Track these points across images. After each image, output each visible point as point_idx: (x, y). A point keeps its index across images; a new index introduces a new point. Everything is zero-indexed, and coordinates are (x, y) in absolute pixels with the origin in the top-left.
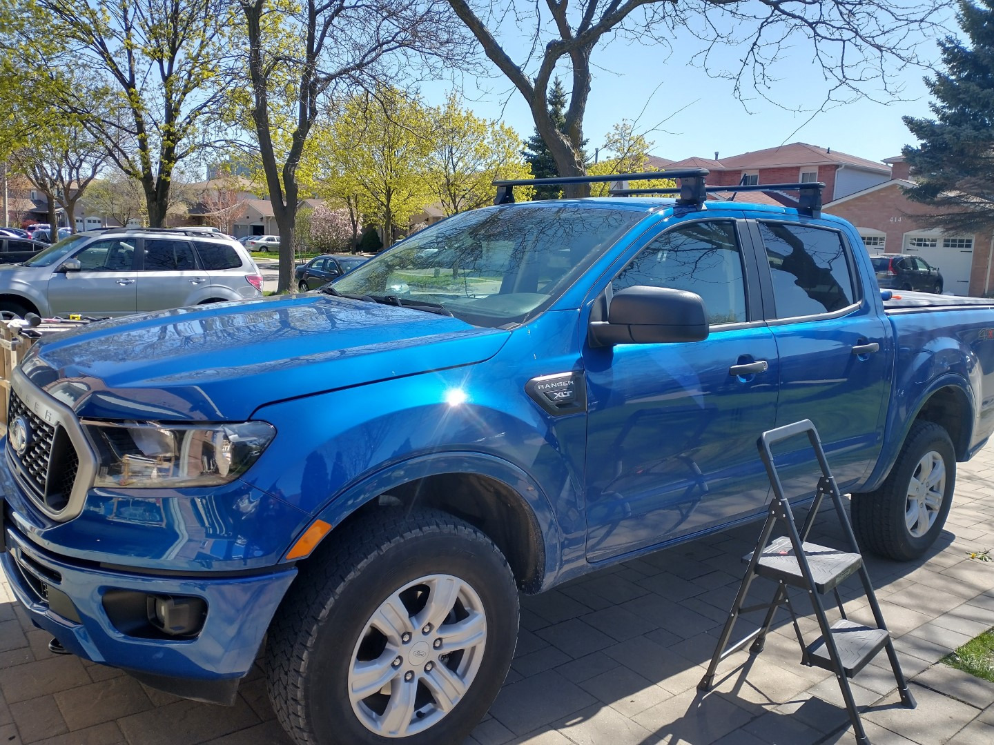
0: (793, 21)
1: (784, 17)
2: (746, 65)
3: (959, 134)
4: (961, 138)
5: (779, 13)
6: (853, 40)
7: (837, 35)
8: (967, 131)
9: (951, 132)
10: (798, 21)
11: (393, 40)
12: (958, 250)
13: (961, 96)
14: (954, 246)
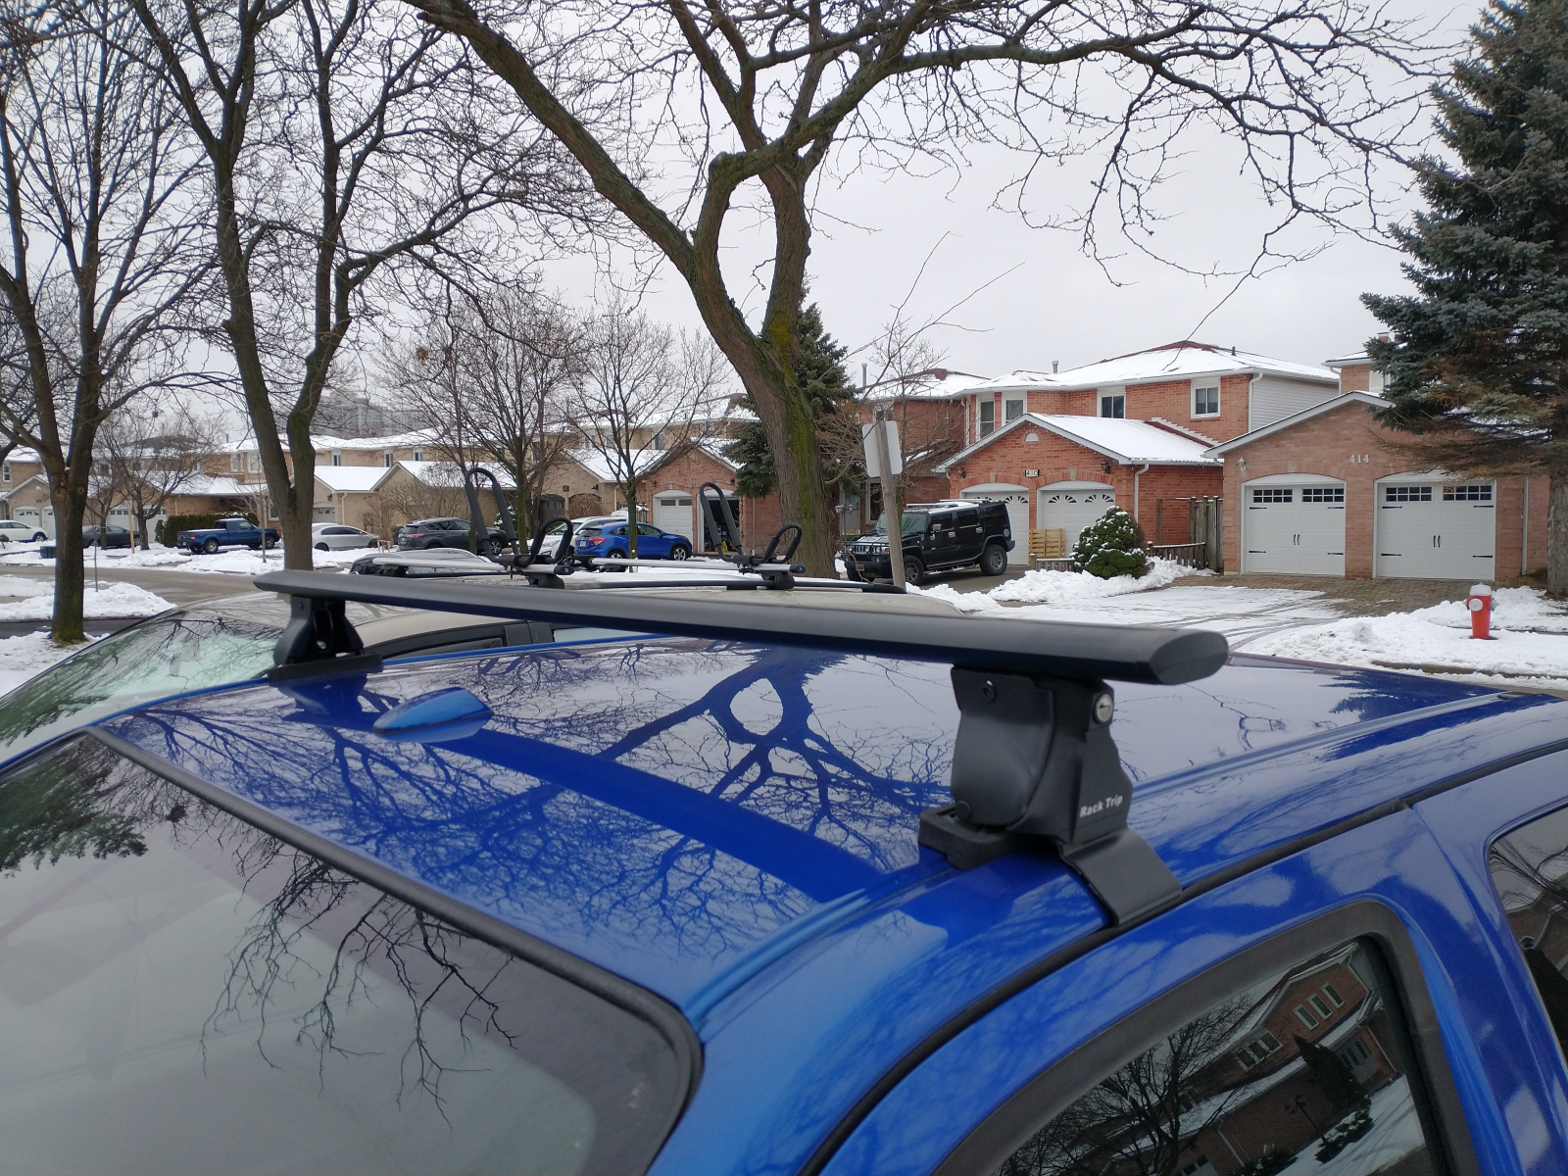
0: (1193, 98)
2: (1103, 192)
3: (1465, 314)
4: (1469, 320)
7: (1278, 124)
8: (1475, 307)
9: (1450, 312)
11: (480, 191)
12: (1468, 504)
13: (1461, 249)
14: (1460, 498)
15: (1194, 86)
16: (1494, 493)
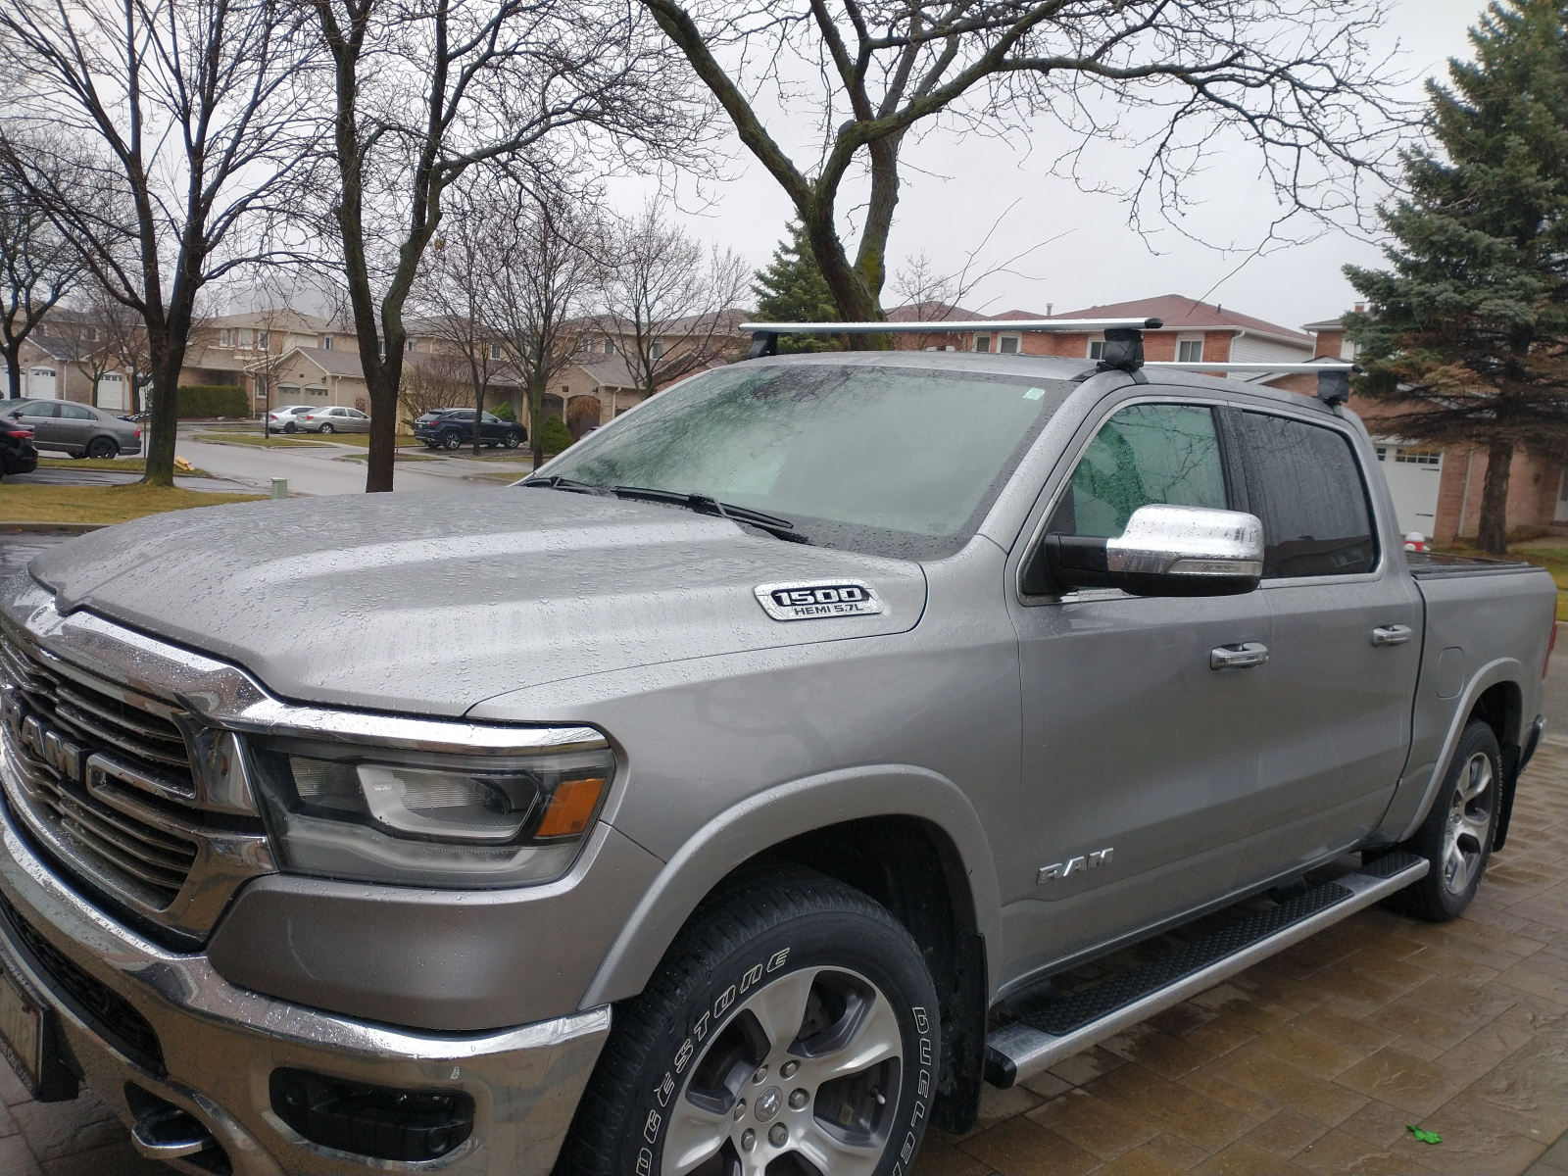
1: (1211, 104)
2: (1148, 180)
3: (1434, 297)
4: (1437, 303)
5: (1205, 99)
6: (1313, 147)
7: (1289, 137)
10: (1232, 113)
11: (570, 109)
12: (1417, 466)
14: (1412, 460)
15: (1227, 105)
16: (1441, 459)
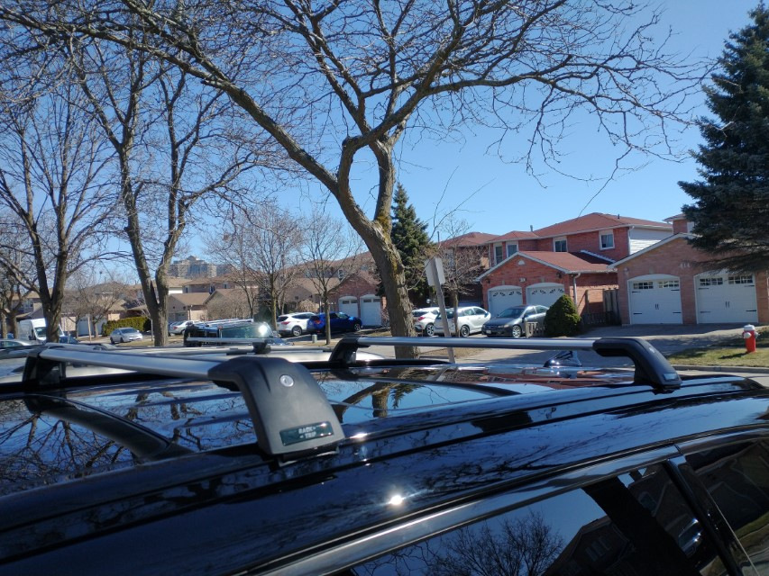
0: (574, 98)
1: (563, 94)
2: (534, 144)
3: (727, 190)
4: (730, 193)
5: (558, 91)
6: (633, 111)
7: (616, 108)
8: (734, 187)
9: (720, 189)
10: (577, 98)
11: (246, 161)
12: (741, 285)
13: (723, 160)
14: (737, 283)
15: (572, 92)
16: (754, 280)
